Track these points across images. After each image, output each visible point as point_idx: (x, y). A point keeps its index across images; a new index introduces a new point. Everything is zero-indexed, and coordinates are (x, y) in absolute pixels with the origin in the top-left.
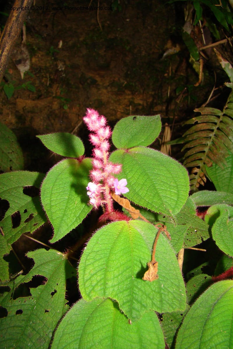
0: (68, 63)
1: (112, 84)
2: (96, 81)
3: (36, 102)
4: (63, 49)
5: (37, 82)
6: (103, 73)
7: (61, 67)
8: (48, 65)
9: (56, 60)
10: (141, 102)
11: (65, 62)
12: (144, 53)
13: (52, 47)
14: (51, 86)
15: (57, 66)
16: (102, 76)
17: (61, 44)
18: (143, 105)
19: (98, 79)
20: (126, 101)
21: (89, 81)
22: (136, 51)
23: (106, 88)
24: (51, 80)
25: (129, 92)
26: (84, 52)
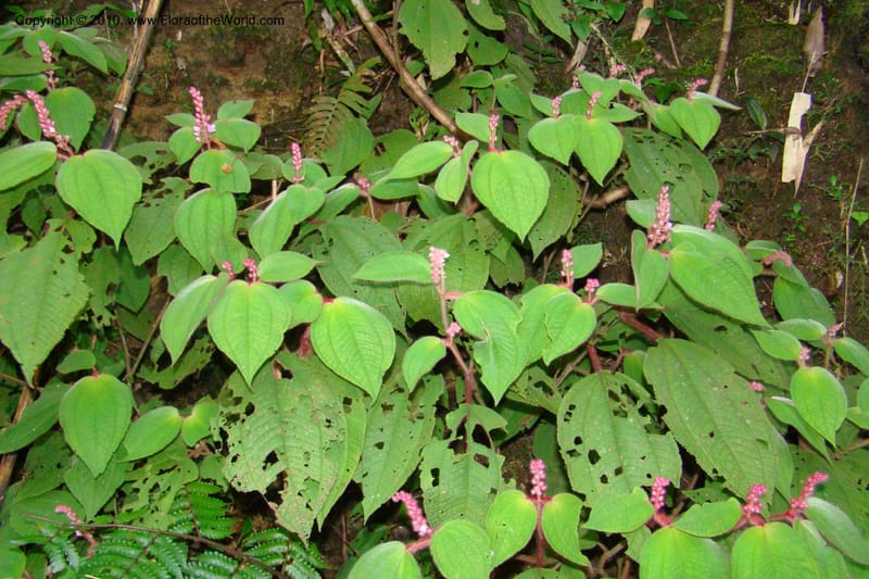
0: (190, 59)
1: (248, 84)
2: (227, 81)
3: (152, 109)
4: (182, 42)
5: (154, 84)
6: (236, 69)
7: (181, 64)
8: (165, 63)
9: (174, 56)
10: (287, 104)
11: (186, 58)
12: (289, 41)
13: (169, 40)
14: (170, 88)
15: (176, 63)
16: (235, 74)
17: (180, 35)
18: (290, 108)
19: (230, 77)
20: (267, 103)
21: (217, 81)
22: (278, 39)
23: (241, 89)
24: (170, 82)
25: (271, 93)
26: (210, 44)
